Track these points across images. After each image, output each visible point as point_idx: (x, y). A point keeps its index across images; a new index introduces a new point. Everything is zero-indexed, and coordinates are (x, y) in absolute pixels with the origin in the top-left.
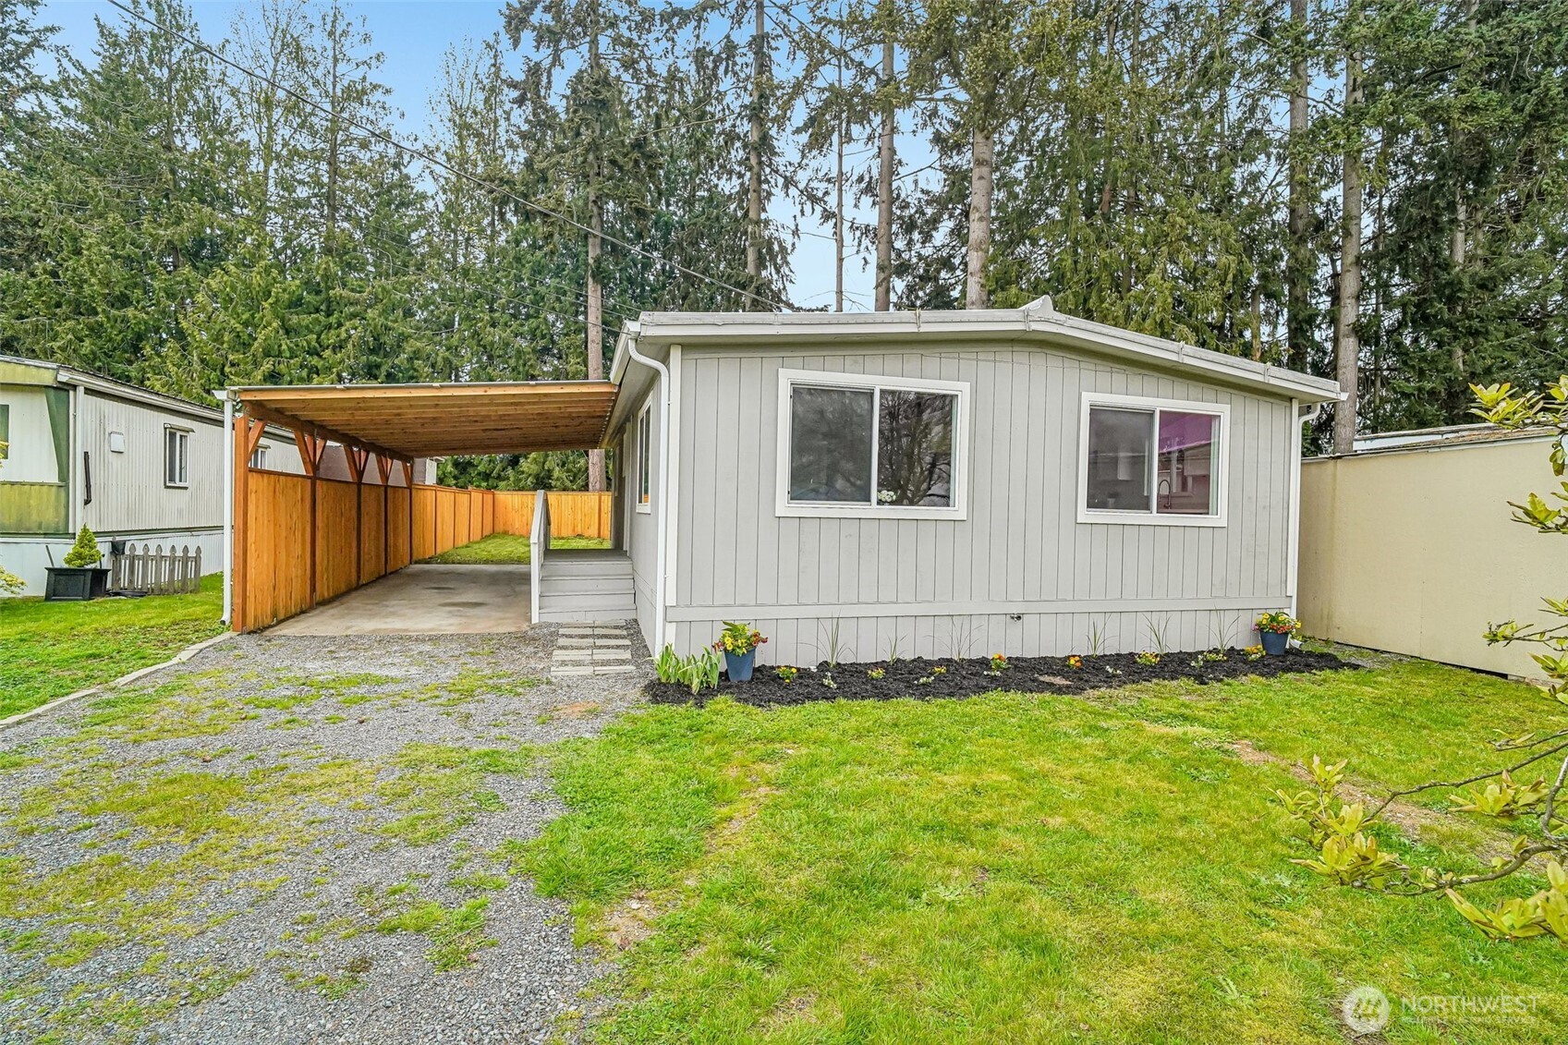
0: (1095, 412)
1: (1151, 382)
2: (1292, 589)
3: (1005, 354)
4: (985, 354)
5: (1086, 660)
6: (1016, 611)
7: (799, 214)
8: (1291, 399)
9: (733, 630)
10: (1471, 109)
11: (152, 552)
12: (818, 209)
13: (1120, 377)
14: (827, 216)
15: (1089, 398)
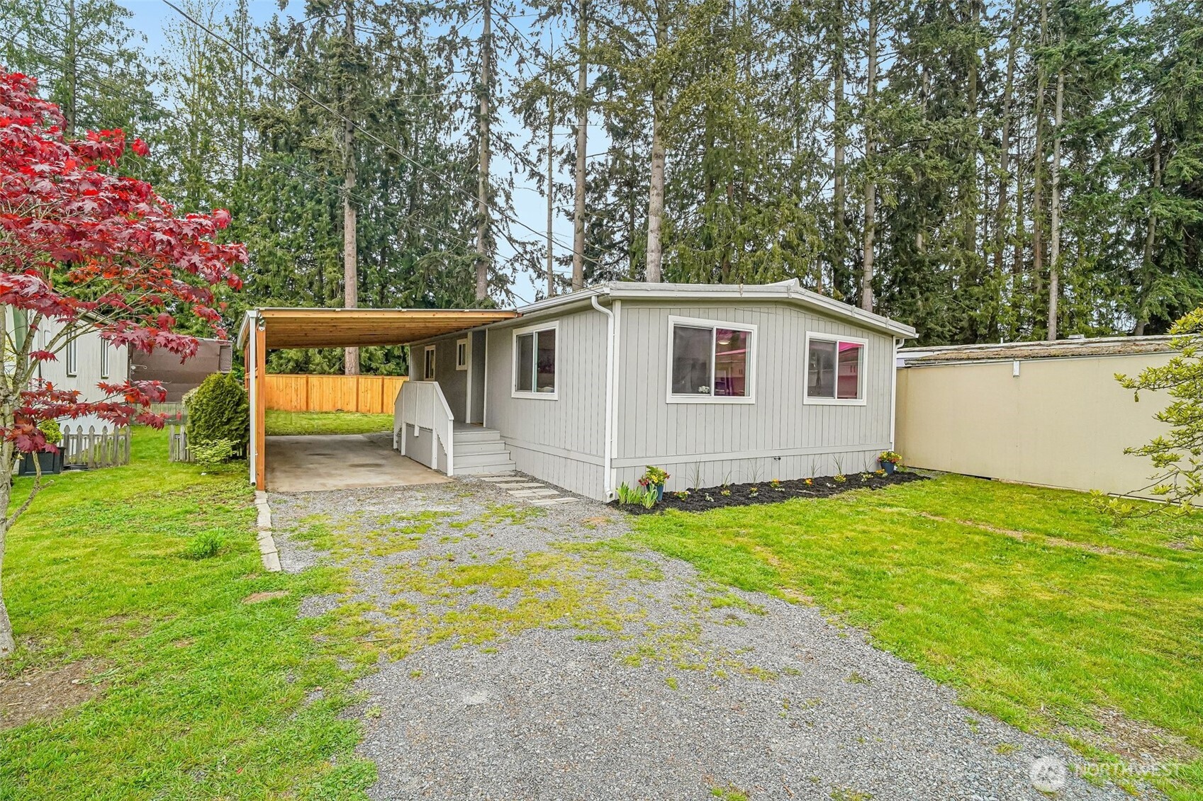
0: (812, 342)
1: (836, 326)
2: (892, 440)
3: (772, 309)
4: (764, 309)
5: (815, 480)
6: (777, 454)
7: (513, 172)
8: (892, 336)
9: (652, 471)
10: (935, 168)
11: (86, 432)
12: (528, 169)
13: (822, 323)
14: (533, 174)
15: (810, 334)
